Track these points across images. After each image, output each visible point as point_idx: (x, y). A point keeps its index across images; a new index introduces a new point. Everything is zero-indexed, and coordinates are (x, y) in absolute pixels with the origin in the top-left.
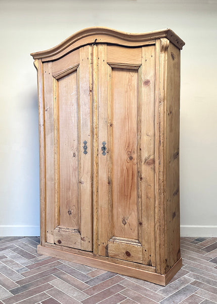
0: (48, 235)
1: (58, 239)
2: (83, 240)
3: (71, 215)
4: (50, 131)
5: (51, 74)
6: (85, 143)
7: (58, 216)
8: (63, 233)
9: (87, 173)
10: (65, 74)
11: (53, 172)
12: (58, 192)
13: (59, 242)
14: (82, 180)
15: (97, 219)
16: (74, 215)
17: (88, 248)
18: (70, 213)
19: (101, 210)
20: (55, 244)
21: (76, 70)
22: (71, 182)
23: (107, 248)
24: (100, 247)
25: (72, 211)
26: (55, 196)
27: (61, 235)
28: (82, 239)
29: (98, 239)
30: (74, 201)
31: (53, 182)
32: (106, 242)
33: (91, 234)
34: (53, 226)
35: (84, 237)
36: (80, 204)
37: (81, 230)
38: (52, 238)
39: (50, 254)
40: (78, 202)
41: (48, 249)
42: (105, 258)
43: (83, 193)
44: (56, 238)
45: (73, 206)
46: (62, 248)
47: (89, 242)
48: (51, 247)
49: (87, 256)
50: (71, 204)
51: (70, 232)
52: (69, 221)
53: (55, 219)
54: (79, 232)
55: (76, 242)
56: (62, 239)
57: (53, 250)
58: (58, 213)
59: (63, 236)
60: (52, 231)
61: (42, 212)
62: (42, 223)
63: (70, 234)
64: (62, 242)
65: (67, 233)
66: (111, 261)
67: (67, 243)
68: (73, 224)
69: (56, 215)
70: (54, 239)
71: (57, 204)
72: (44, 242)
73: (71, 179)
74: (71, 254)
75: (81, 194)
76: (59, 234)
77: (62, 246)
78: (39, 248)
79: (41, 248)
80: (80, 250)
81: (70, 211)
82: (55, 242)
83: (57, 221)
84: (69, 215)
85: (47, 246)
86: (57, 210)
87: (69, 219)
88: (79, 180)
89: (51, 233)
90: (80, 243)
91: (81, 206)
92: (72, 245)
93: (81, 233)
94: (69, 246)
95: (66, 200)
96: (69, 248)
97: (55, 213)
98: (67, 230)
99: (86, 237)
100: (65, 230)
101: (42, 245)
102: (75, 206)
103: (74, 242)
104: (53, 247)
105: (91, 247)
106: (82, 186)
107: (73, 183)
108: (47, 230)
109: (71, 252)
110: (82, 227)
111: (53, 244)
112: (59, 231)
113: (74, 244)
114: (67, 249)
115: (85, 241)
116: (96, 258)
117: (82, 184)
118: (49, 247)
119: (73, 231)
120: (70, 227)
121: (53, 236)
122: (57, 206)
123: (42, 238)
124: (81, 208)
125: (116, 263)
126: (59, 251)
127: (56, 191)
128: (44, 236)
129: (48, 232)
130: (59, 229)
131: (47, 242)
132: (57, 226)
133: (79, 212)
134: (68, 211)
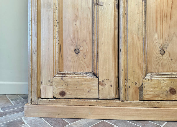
0: (42, 86)
1: (61, 90)
2: (102, 85)
3: (80, 54)
8: (70, 80)
12: (58, 23)
13: (63, 94)
15: (126, 53)
16: (84, 54)
17: (109, 94)
19: (133, 39)
20: (54, 98)
22: (80, 8)
23: (141, 89)
24: (131, 90)
25: (81, 49)
26: (54, 29)
27: (67, 84)
29: (126, 80)
30: (85, 33)
31: (51, 9)
32: (141, 81)
33: (114, 74)
34: (52, 72)
35: (103, 81)
36: (97, 35)
37: (97, 72)
38: (49, 90)
39: (48, 114)
40: (93, 34)
41: (45, 107)
42: (139, 102)
43: (102, 19)
44: (57, 90)
45: (83, 41)
46: (68, 102)
47: (111, 86)
48: (48, 104)
49: (110, 105)
50: (79, 39)
51: (80, 78)
52: (76, 62)
53: (55, 62)
54: (94, 75)
55: (90, 90)
56: (67, 89)
57: (53, 107)
58: (59, 54)
59: (69, 84)
60: (49, 81)
61: (33, 55)
62: (33, 70)
63: (80, 79)
64: (67, 93)
65: (76, 79)
66: (148, 106)
67: (75, 93)
68: (82, 66)
69: (57, 56)
70: (53, 92)
71: (58, 41)
72: (35, 98)
73: (80, 3)
74: (85, 108)
75: (98, 21)
76: (63, 82)
77: (66, 99)
78: (28, 108)
79: (31, 108)
80: (98, 99)
81: (77, 49)
82: (54, 96)
83: (57, 65)
84: (76, 55)
85: (41, 104)
86: (57, 49)
87: (76, 60)
88: (96, 2)
89: (49, 83)
90: (96, 89)
91: (98, 38)
92: (83, 94)
93: (98, 76)
94: (79, 97)
95: (71, 34)
96: (79, 100)
97: (55, 54)
98: (76, 76)
99: (107, 80)
100: (72, 76)
101: (32, 104)
102: (86, 41)
103: (87, 90)
104: (50, 104)
105: (114, 93)
106: (99, 9)
107: (82, 9)
108: (41, 80)
109: (83, 105)
110: (100, 67)
111: (52, 99)
112: (62, 79)
113: (87, 93)
114: (76, 102)
115: (105, 86)
116: (125, 106)
117: (100, 6)
118: (45, 104)
119: (85, 75)
120: (78, 71)
121: (52, 87)
122: (58, 43)
123: (33, 94)
124: (99, 41)
125: (155, 107)
126: (63, 107)
127: (56, 22)
128: (36, 89)
129: (42, 83)
130: (61, 76)
131: (40, 98)
132: (58, 71)
133: (94, 47)
134: (74, 50)
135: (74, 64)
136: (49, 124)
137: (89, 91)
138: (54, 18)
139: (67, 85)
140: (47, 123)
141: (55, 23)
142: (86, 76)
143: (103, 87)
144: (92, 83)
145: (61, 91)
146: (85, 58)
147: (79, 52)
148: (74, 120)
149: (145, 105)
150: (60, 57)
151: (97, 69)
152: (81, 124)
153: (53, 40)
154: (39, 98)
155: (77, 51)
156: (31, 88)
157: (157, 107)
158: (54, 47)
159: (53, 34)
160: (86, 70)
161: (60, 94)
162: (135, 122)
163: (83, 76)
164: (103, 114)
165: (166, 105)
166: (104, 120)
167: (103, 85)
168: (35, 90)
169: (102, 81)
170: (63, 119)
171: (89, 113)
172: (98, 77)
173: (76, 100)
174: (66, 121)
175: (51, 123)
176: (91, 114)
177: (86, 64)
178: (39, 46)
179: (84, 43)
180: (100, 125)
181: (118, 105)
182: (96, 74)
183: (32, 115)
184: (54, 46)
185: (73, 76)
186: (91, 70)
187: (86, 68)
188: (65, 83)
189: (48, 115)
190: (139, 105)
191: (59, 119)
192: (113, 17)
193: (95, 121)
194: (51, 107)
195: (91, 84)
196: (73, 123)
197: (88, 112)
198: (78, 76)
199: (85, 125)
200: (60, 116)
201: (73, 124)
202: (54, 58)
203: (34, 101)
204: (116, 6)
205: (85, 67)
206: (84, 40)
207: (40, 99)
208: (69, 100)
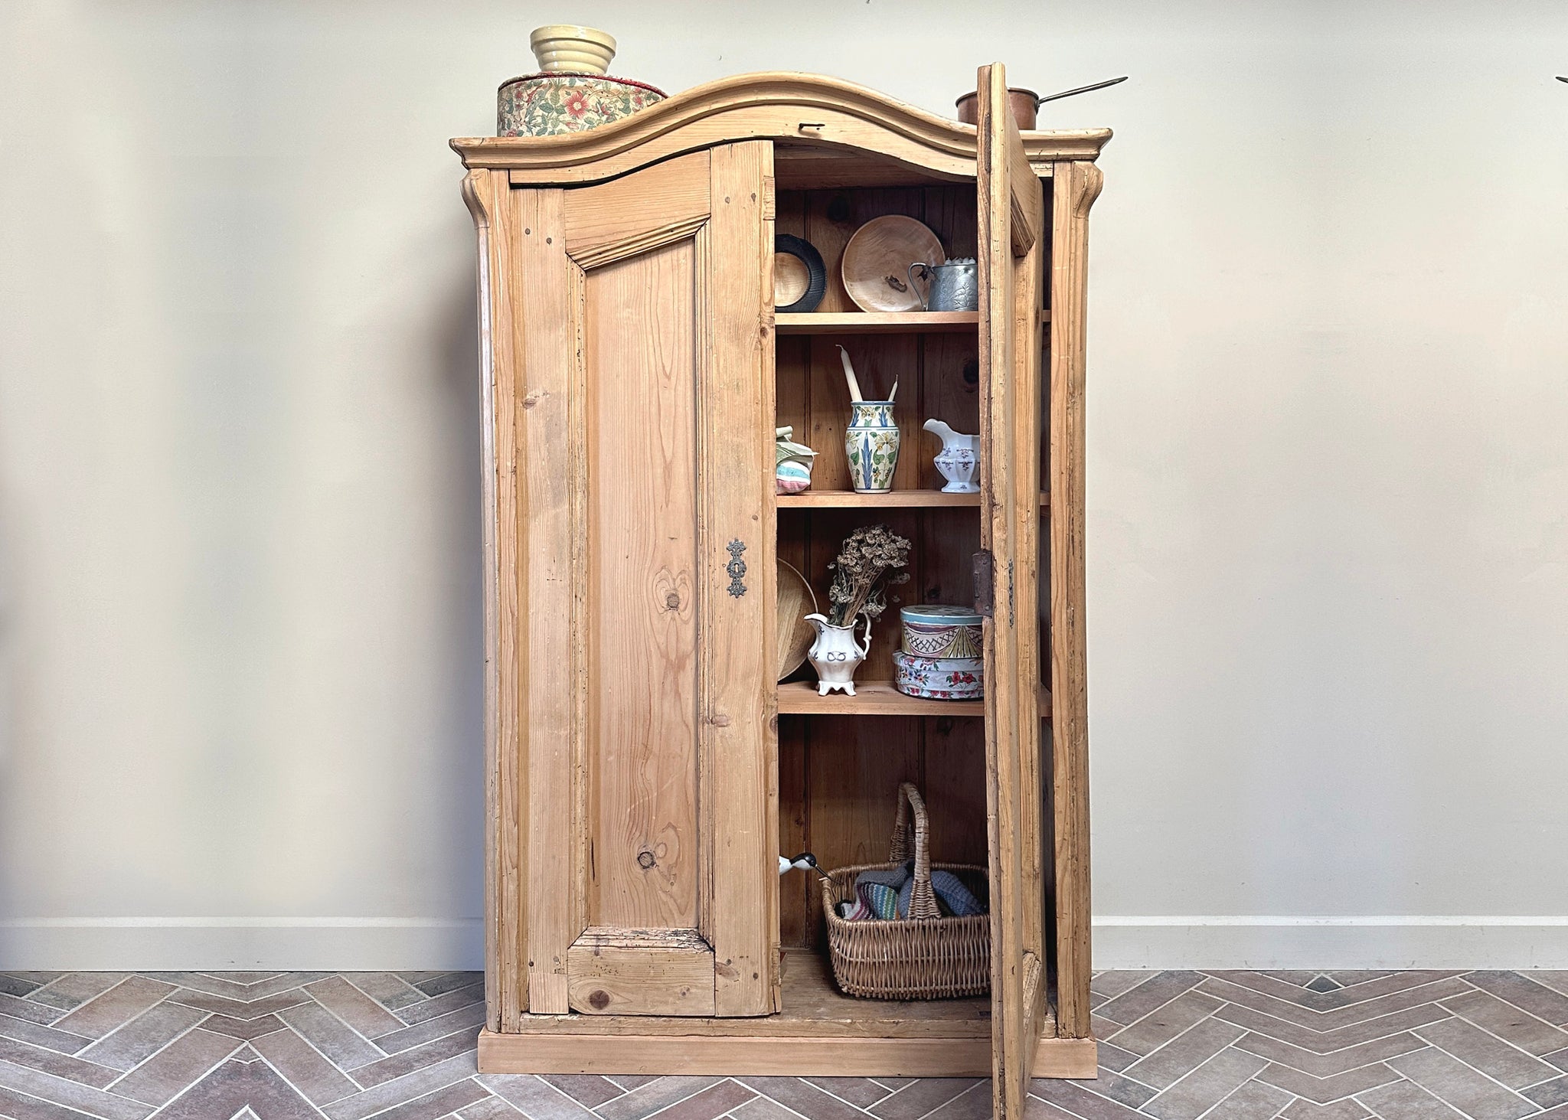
0: (534, 976)
1: (596, 989)
3: (654, 871)
4: (550, 496)
5: (557, 246)
6: (736, 549)
7: (587, 883)
8: (622, 957)
9: (746, 676)
10: (634, 249)
11: (562, 683)
12: (586, 774)
13: (599, 1000)
14: (721, 709)
16: (670, 867)
17: (749, 1002)
18: (646, 860)
20: (572, 1012)
21: (691, 239)
22: (656, 724)
25: (660, 852)
26: (571, 794)
27: (613, 969)
28: (717, 969)
30: (673, 806)
31: (564, 733)
33: (763, 940)
34: (563, 932)
35: (729, 961)
36: (711, 817)
37: (711, 934)
38: (556, 987)
39: (554, 1062)
40: (698, 809)
41: (544, 1041)
42: (839, 1023)
43: (724, 766)
44: (582, 987)
45: (667, 828)
46: (620, 1026)
47: (755, 976)
48: (556, 1031)
49: (750, 1033)
50: (653, 822)
51: (654, 950)
52: (642, 896)
53: (575, 899)
54: (702, 940)
55: (688, 990)
56: (612, 986)
57: (572, 1041)
58: (588, 871)
59: (619, 970)
60: (556, 959)
61: (505, 878)
62: (505, 927)
63: (654, 956)
64: (615, 998)
65: (642, 956)
66: (867, 1034)
67: (640, 998)
68: (662, 910)
69: (580, 878)
70: (568, 993)
71: (583, 829)
72: (511, 1013)
73: (656, 708)
74: (672, 1043)
75: (712, 772)
76: (599, 964)
77: (612, 1017)
78: (490, 1045)
79: (501, 1045)
80: (714, 1017)
81: (648, 853)
82: (572, 1007)
83: (581, 909)
84: (642, 872)
85: (532, 1032)
86: (581, 856)
87: (644, 889)
88: (707, 712)
89: (556, 966)
90: (708, 989)
91: (714, 826)
92: (666, 1003)
93: (714, 946)
94: (652, 1011)
95: (629, 804)
96: (653, 1019)
97: (575, 871)
98: (641, 943)
99: (741, 957)
100: (629, 943)
101: (503, 1031)
102: (675, 828)
103: (678, 990)
104: (563, 1031)
105: (764, 999)
106: (717, 737)
107: (664, 727)
108: (530, 957)
109: (667, 1033)
110: (720, 917)
111: (566, 1017)
112: (597, 954)
113: (679, 999)
114: (646, 1026)
115: (736, 976)
116: (797, 1033)
117: (720, 728)
118: (543, 1031)
119: (671, 941)
120: (650, 924)
121: (564, 979)
122: (584, 839)
123: (504, 1000)
124: (717, 834)
125: (888, 1037)
126: (603, 1042)
127: (580, 771)
128: (513, 985)
129: (532, 964)
130: (594, 942)
131: (528, 1012)
132: (584, 928)
133: (703, 851)
134: (636, 856)
135: (636, 901)
136: (566, 1095)
137: (684, 994)
138: (571, 757)
139: (613, 973)
140: (557, 1092)
141: (576, 774)
142: (676, 945)
143: (728, 981)
144: (694, 969)
145: (595, 993)
146: (672, 884)
147: (653, 864)
148: (637, 1079)
149: (858, 1030)
150: (591, 880)
151: (711, 923)
152: (660, 1091)
153: (570, 827)
154: (522, 1012)
155: (646, 861)
156: (498, 984)
157: (893, 1035)
158: (570, 850)
159: (570, 810)
160: (678, 921)
161: (591, 1002)
162: (824, 1081)
163: (665, 945)
164: (730, 1061)
165: (918, 1029)
166: (732, 1079)
167: (728, 974)
168: (513, 990)
169: (725, 962)
170: (603, 1077)
171: (686, 1058)
172: (712, 950)
173: (645, 1019)
174: (614, 1083)
175: (570, 1090)
176: (692, 1060)
177: (675, 901)
178: (524, 847)
179: (671, 832)
180: (716, 1093)
181: (774, 1032)
182: (708, 938)
183: (502, 1066)
184: (570, 846)
185: (634, 945)
186: (691, 924)
187: (676, 916)
188: (608, 968)
189: (557, 1066)
190: (840, 1031)
191: (592, 1079)
192: (760, 761)
193: (705, 1080)
194: (565, 1042)
195: (691, 972)
196: (637, 1089)
197: (682, 1056)
198: (651, 945)
199: (671, 1093)
200: (594, 1069)
201: (637, 1092)
202: (571, 886)
203: (508, 1023)
204: (771, 725)
205: (671, 911)
206: (670, 825)
207: (527, 1016)
208: (622, 1018)
